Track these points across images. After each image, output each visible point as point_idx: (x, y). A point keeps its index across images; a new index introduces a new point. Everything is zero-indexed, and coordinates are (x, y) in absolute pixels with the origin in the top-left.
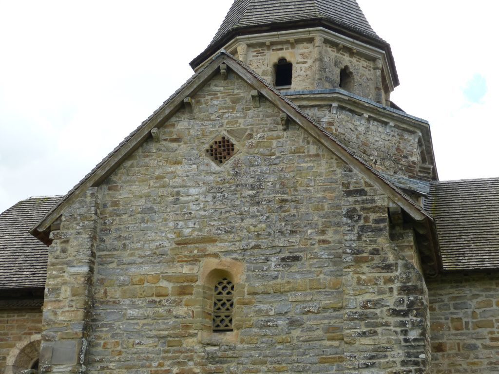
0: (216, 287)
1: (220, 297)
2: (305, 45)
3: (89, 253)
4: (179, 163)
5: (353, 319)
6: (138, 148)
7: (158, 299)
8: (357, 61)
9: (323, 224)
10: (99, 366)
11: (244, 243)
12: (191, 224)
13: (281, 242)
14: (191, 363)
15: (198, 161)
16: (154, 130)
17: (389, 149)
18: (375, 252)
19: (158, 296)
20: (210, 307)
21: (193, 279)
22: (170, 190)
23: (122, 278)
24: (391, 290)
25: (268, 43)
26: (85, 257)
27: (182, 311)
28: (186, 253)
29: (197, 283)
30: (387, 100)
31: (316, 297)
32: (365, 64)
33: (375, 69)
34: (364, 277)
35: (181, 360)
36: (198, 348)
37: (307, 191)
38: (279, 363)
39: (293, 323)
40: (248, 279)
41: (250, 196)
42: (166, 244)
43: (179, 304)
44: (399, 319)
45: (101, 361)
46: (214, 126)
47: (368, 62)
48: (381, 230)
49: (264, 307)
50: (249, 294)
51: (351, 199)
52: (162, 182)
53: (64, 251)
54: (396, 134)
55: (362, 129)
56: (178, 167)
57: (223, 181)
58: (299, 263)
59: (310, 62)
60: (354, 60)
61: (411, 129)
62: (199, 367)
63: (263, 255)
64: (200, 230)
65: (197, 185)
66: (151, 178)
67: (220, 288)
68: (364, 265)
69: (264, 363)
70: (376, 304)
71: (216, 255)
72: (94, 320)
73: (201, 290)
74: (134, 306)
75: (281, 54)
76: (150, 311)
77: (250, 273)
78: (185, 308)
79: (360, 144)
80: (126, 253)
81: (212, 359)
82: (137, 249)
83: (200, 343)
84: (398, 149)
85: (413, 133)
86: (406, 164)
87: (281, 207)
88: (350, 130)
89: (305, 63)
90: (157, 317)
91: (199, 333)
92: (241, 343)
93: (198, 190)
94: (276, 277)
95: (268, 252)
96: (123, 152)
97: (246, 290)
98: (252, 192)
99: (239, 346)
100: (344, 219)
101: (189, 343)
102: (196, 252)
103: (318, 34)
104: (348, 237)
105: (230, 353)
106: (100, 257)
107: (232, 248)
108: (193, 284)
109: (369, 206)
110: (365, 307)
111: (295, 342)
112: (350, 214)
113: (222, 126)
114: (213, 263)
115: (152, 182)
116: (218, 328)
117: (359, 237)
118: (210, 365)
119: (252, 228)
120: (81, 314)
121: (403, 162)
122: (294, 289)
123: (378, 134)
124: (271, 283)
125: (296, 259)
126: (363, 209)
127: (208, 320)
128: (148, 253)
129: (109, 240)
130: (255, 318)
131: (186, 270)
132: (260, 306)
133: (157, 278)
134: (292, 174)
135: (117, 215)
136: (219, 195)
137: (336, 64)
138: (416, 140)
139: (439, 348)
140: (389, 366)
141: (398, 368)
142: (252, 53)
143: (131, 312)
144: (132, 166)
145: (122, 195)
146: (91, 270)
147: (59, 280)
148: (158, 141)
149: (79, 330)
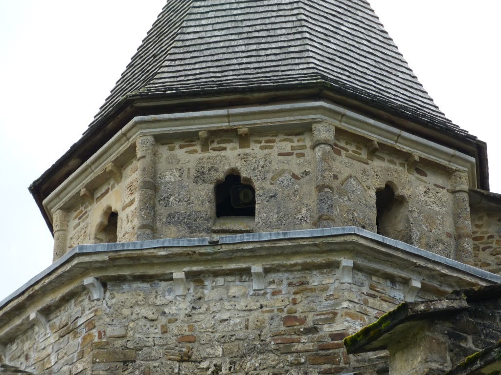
2: (134, 163)
8: (262, 148)
32: (287, 146)
47: (295, 139)
59: (138, 196)
60: (255, 149)
84: (289, 319)
86: (310, 346)
88: (142, 322)
103: (137, 133)
137: (200, 177)
138: (347, 279)
142: (73, 223)
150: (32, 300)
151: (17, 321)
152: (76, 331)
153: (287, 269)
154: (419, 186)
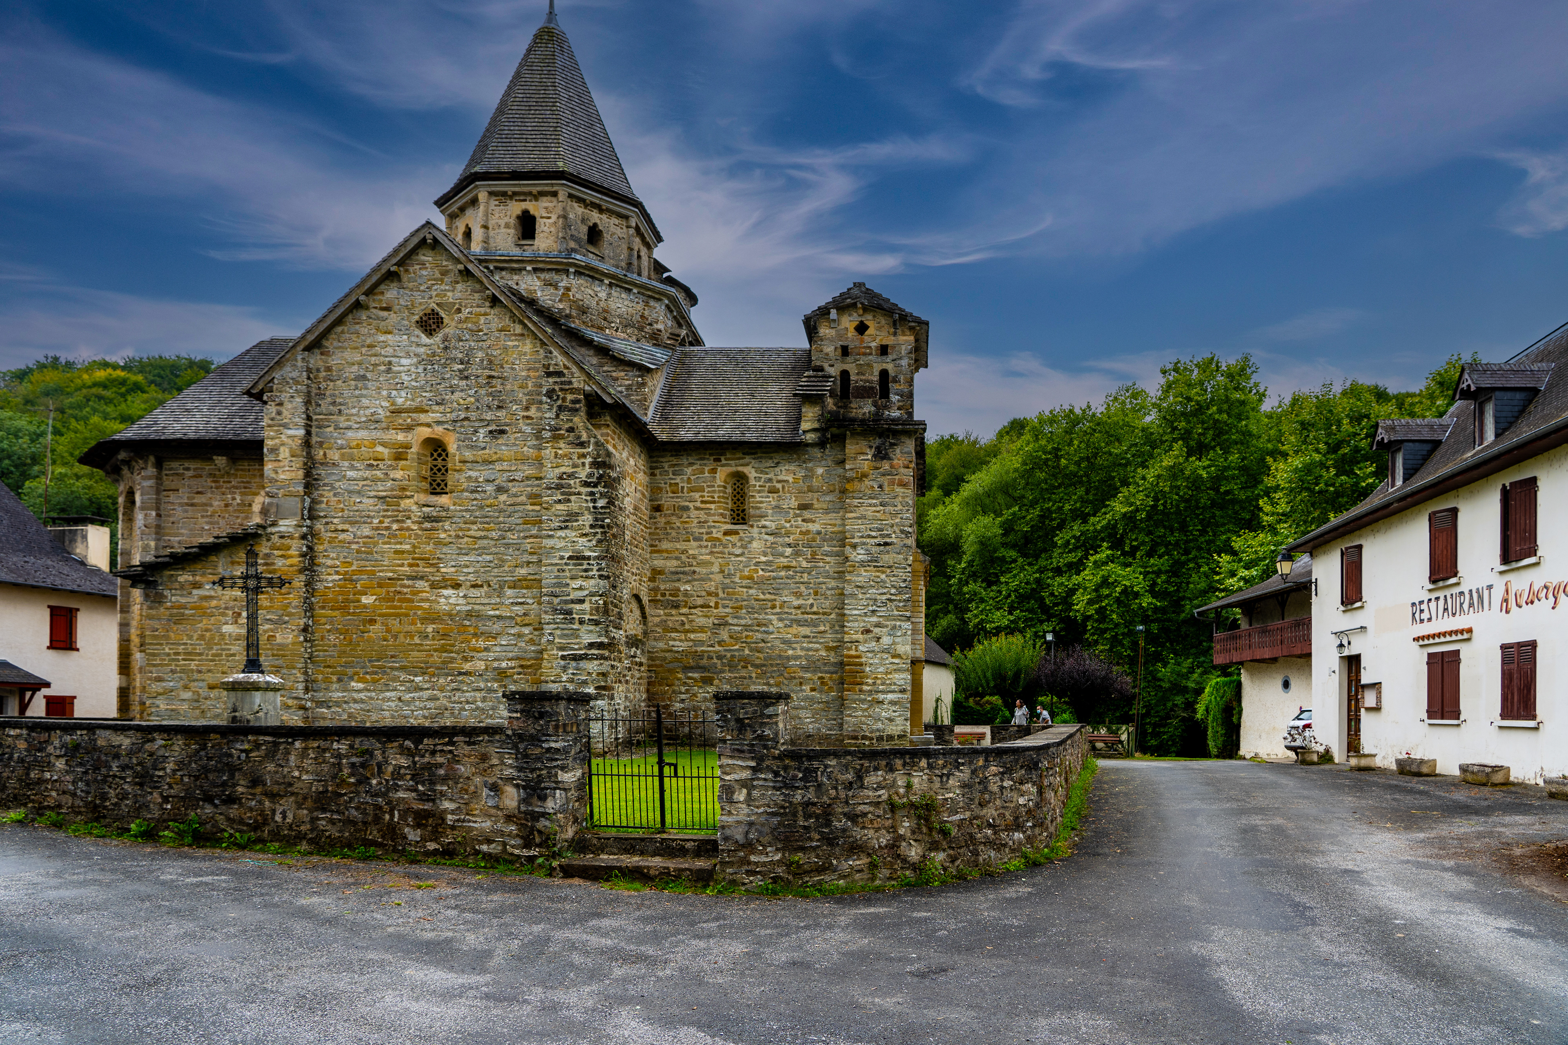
0: (431, 454)
1: (435, 463)
2: (549, 198)
3: (304, 416)
4: (390, 332)
5: (551, 488)
7: (375, 463)
8: (607, 218)
9: (527, 400)
10: (324, 521)
11: (454, 415)
12: (403, 394)
13: (489, 416)
14: (409, 521)
15: (408, 332)
16: (362, 298)
17: (632, 316)
18: (571, 430)
19: (375, 460)
20: (426, 473)
21: (408, 446)
22: (382, 359)
23: (339, 442)
24: (583, 464)
25: (510, 193)
26: (300, 420)
27: (398, 474)
28: (400, 421)
29: (412, 450)
30: (650, 256)
31: (520, 467)
32: (617, 222)
33: (628, 227)
34: (560, 452)
35: (400, 518)
36: (415, 508)
37: (513, 369)
38: (488, 523)
39: (500, 490)
40: (459, 448)
41: (460, 371)
42: (380, 411)
43: (395, 468)
44: (589, 489)
45: (325, 517)
46: (423, 298)
47: (620, 219)
48: (577, 410)
49: (473, 474)
50: (461, 462)
51: (551, 380)
52: (373, 350)
53: (279, 413)
54: (641, 301)
55: (603, 295)
56: (389, 336)
57: (434, 355)
58: (505, 436)
59: (554, 218)
60: (604, 217)
62: (417, 525)
63: (472, 427)
64: (413, 400)
65: (409, 356)
66: (363, 346)
67: (435, 454)
68: (561, 442)
69: (474, 523)
70: (571, 476)
71: (428, 425)
73: (416, 456)
74: (352, 468)
75: (525, 206)
76: (368, 474)
77: (460, 443)
78: (401, 472)
80: (342, 418)
81: (428, 518)
82: (352, 415)
83: (416, 504)
84: (642, 317)
85: (658, 299)
87: (489, 383)
88: (589, 297)
89: (549, 218)
90: (375, 480)
91: (416, 496)
92: (454, 505)
93: (409, 361)
94: (484, 448)
95: (477, 424)
96: (332, 318)
97: (457, 458)
98: (461, 367)
99: (452, 507)
100: (544, 398)
101: (407, 504)
102: (409, 421)
104: (547, 415)
105: (443, 514)
106: (316, 420)
107: (444, 419)
108: (408, 451)
109: (567, 387)
110: (561, 478)
111: (502, 506)
112: (550, 394)
113: (431, 298)
114: (425, 432)
115: (364, 350)
116: (434, 491)
117: (557, 416)
118: (427, 523)
119: (462, 402)
122: (500, 460)
124: (480, 453)
125: (502, 432)
126: (561, 390)
127: (424, 484)
128: (363, 419)
129: (324, 405)
130: (466, 484)
131: (401, 437)
132: (471, 473)
133: (374, 443)
135: (332, 381)
136: (429, 367)
137: (583, 221)
139: (657, 509)
140: (579, 528)
141: (587, 530)
142: (493, 202)
143: (350, 474)
144: (343, 332)
145: (334, 361)
146: (308, 433)
147: (277, 441)
148: (367, 308)
149: (301, 489)
150: (530, 262)
151: (515, 265)
152: (556, 287)
153: (643, 294)
154: (644, 252)
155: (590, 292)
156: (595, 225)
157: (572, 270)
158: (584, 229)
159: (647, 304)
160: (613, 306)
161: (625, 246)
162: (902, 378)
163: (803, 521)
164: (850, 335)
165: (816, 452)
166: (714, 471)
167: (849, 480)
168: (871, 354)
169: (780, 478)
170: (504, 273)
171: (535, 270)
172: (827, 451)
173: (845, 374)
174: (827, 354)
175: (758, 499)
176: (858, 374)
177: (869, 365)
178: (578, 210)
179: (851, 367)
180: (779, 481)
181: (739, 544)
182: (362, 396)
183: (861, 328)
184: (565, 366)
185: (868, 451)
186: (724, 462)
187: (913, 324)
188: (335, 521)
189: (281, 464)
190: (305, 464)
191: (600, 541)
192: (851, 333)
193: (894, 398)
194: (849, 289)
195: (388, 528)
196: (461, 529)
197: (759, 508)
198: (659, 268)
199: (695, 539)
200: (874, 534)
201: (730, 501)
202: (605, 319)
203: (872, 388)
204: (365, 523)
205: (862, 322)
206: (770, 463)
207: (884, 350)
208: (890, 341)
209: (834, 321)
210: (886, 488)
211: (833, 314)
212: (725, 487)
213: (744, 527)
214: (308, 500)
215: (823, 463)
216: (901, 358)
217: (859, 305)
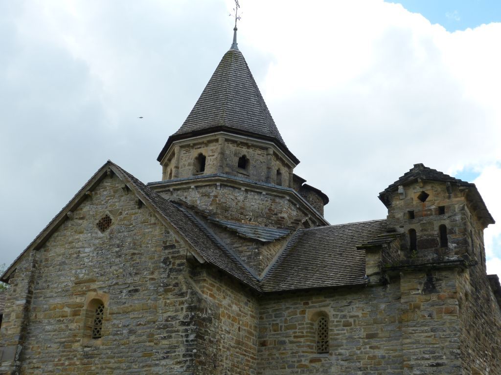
0: (97, 310)
1: (98, 316)
2: (214, 143)
3: (27, 291)
4: (81, 233)
5: (159, 329)
6: (61, 225)
7: (62, 319)
8: (253, 151)
9: (153, 268)
10: (28, 361)
11: (110, 282)
12: (84, 271)
13: (129, 281)
14: (75, 358)
15: (91, 231)
16: (69, 213)
17: (262, 210)
18: (176, 285)
19: (62, 317)
20: (91, 323)
21: (81, 306)
22: (75, 250)
23: (45, 306)
24: (182, 309)
25: (192, 145)
26: (24, 294)
27: (73, 326)
28: (80, 289)
29: (84, 308)
30: (290, 173)
31: (145, 315)
32: (260, 152)
33: (268, 155)
34: (168, 301)
35: (70, 357)
36: (80, 349)
37: (147, 247)
38: (121, 357)
39: (131, 332)
40: (110, 304)
41: (117, 252)
42: (70, 284)
43: (72, 321)
44: (184, 328)
45: (29, 358)
46: (102, 208)
47: (262, 151)
48: (181, 270)
49: (116, 322)
50: (110, 314)
51: (167, 251)
52: (71, 245)
53: (15, 291)
54: (269, 199)
55: (241, 198)
56: (81, 235)
57: (103, 243)
58: (138, 293)
59: (216, 155)
60: (251, 150)
61: (280, 195)
62: (79, 361)
63: (119, 289)
64: (88, 274)
65: (90, 246)
66: (66, 243)
67: (99, 310)
68: (169, 294)
69: (113, 358)
70: (173, 318)
71: (95, 290)
72: (29, 333)
73: (85, 312)
74: (49, 323)
75: (199, 151)
76: (57, 327)
77: (111, 301)
78: (75, 324)
79: (239, 208)
80: (49, 291)
81: (87, 356)
82: (55, 288)
83: (81, 345)
84: (270, 210)
85: (283, 197)
86: (275, 219)
87: (132, 258)
88: (230, 200)
89: (213, 156)
90: (61, 330)
91: (81, 340)
92: (103, 345)
93: (89, 249)
94: (125, 303)
95: (122, 287)
96: (51, 228)
97: (108, 311)
98: (117, 249)
99: (101, 347)
100: (162, 264)
101: (76, 346)
102: (84, 288)
103: (221, 136)
104: (162, 276)
105: (96, 352)
106: (35, 293)
107: (103, 286)
108: (81, 309)
109: (176, 255)
110: (167, 320)
111: (131, 344)
112: (165, 262)
113: (107, 208)
114: (92, 295)
115: (66, 246)
116: (95, 336)
117: (169, 276)
118: (85, 360)
119: (115, 272)
120: (19, 329)
121: (274, 217)
122: (134, 310)
123: (254, 201)
124: (122, 306)
125: (136, 291)
126: (173, 257)
127: (89, 331)
128: (60, 290)
129: (41, 283)
130: (111, 329)
131: (78, 300)
133: (63, 306)
134: (140, 237)
135: (47, 267)
136: (100, 252)
137: (235, 155)
138: (286, 202)
139: (263, 344)
140: (176, 357)
141: (181, 359)
142: (183, 152)
143: (48, 328)
144: (57, 236)
145: (51, 254)
146: (28, 302)
147: (11, 309)
148: (72, 219)
149: (17, 339)
150: (194, 182)
151: (185, 186)
152: (209, 196)
153: (271, 195)
154: (284, 170)
155: (232, 197)
156: (244, 157)
157: (218, 184)
158: (236, 159)
159: (274, 201)
160: (248, 204)
161: (264, 167)
162: (457, 229)
163: (371, 348)
164: (415, 203)
165: (380, 291)
166: (303, 312)
167: (405, 311)
168: (431, 214)
169: (351, 314)
170: (179, 192)
171: (197, 187)
172: (388, 289)
173: (412, 232)
174: (398, 219)
175: (336, 332)
176: (422, 230)
177: (431, 223)
178: (233, 148)
179: (416, 226)
180: (351, 317)
181: (321, 369)
182: (61, 275)
183: (423, 197)
184: (177, 242)
185: (419, 287)
186: (311, 305)
187: (461, 188)
188: (34, 361)
189: (10, 324)
190: (23, 323)
191: (188, 367)
192: (416, 201)
193: (452, 246)
194: (411, 170)
195: (63, 364)
196: (105, 363)
197: (337, 339)
198: (298, 180)
199: (289, 367)
200: (427, 356)
201: (316, 335)
202: (242, 214)
203: (433, 240)
204: (50, 361)
205: (423, 192)
206: (345, 303)
207: (441, 210)
208: (445, 203)
209: (401, 194)
210: (435, 315)
211: (401, 189)
212: (312, 324)
213: (326, 355)
214: (20, 347)
215: (385, 299)
216: (455, 215)
217: (419, 180)
